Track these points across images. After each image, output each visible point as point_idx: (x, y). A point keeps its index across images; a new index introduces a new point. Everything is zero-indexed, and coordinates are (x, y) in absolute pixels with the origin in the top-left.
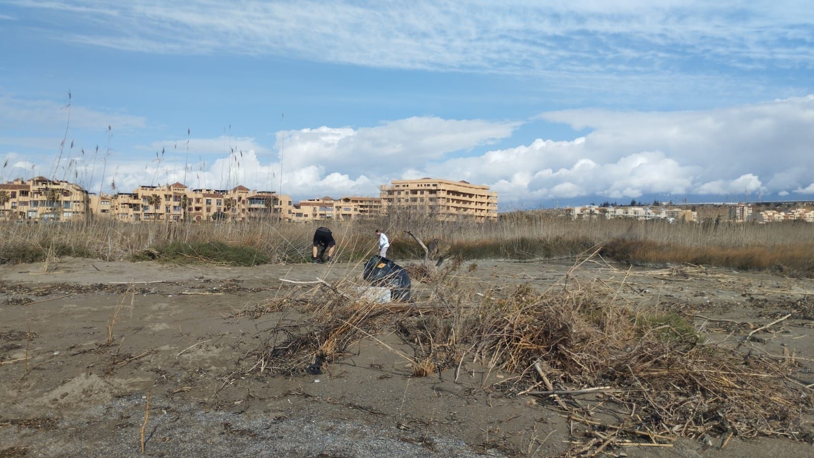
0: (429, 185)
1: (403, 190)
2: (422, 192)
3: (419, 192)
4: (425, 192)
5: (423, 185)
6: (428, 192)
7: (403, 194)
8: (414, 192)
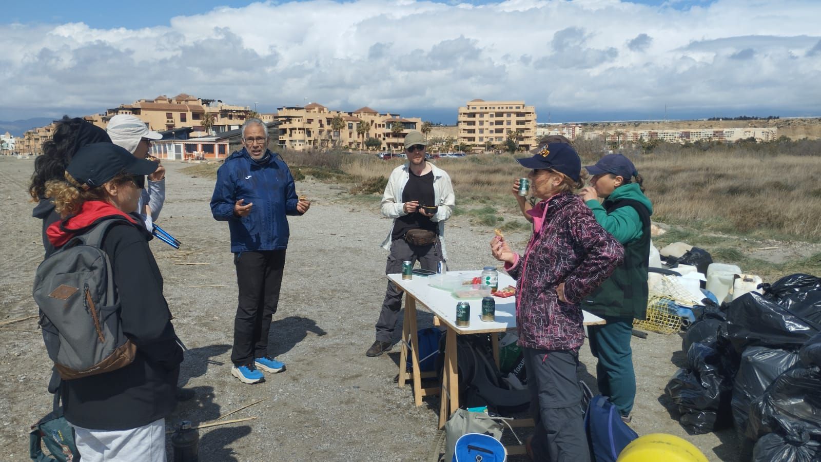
0: (511, 108)
1: (487, 113)
2: (509, 114)
3: (505, 115)
4: (512, 115)
5: (505, 108)
6: (515, 115)
7: (486, 117)
8: (500, 114)
